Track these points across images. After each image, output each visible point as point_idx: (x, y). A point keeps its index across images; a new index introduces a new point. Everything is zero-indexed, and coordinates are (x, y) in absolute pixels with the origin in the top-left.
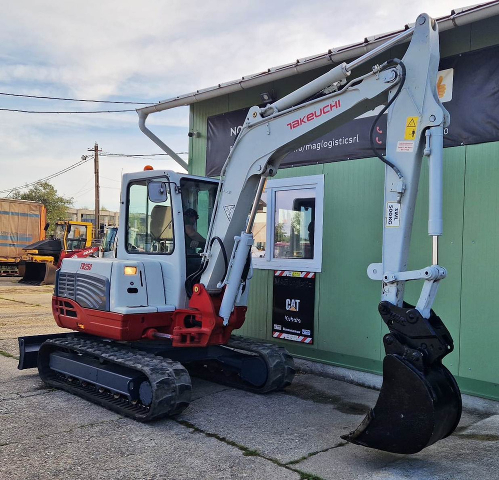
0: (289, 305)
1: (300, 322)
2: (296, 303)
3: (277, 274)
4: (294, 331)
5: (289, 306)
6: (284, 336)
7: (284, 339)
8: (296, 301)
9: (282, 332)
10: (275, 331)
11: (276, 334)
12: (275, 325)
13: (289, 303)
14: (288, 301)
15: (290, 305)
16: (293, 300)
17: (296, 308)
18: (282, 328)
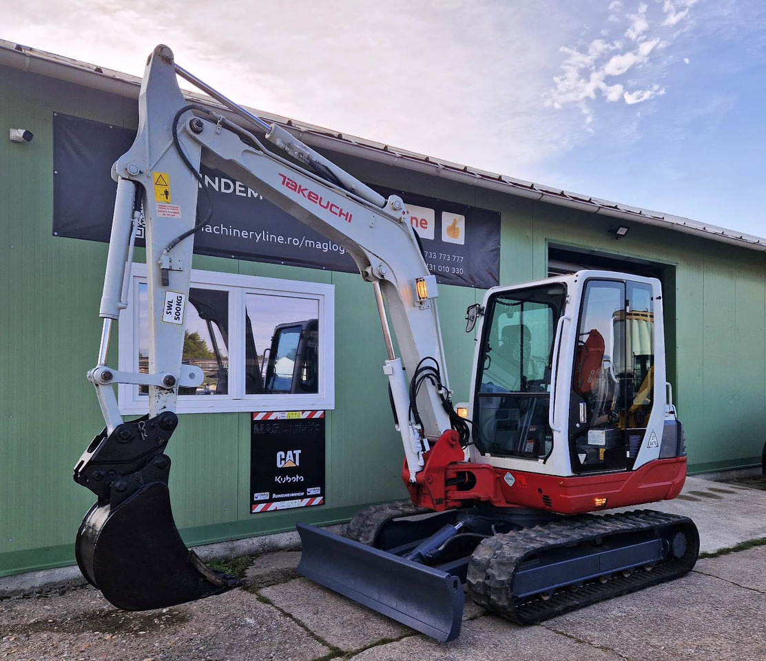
0: (282, 459)
1: (302, 480)
2: (294, 455)
3: (259, 418)
4: (293, 495)
5: (283, 462)
6: (274, 506)
7: (276, 510)
8: (295, 452)
9: (271, 500)
10: (254, 503)
11: (260, 508)
12: (256, 495)
13: (283, 457)
14: (280, 454)
15: (285, 459)
16: (290, 453)
17: (295, 462)
18: (271, 496)
